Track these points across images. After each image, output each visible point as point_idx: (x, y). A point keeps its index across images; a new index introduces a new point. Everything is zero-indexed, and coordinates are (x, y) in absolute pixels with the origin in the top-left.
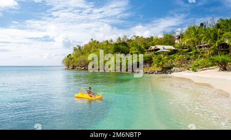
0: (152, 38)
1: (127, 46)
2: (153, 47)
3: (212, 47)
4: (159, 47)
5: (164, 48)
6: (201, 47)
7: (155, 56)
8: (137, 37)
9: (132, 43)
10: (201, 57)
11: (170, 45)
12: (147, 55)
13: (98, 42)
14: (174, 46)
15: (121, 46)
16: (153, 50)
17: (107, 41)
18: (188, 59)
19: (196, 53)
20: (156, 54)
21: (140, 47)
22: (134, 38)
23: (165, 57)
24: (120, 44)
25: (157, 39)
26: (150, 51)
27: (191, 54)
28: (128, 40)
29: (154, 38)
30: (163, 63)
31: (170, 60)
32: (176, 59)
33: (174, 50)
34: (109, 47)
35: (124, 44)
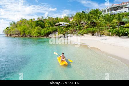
0: (57, 18)
1: (44, 23)
2: (58, 23)
3: (88, 24)
4: (61, 23)
5: (64, 24)
6: (82, 24)
7: (59, 28)
8: (49, 18)
9: (46, 21)
10: (82, 28)
11: (67, 22)
12: (55, 27)
13: (26, 20)
14: (69, 23)
15: (40, 23)
16: (58, 25)
17: (32, 19)
18: (76, 30)
19: (80, 26)
20: (60, 27)
21: (51, 23)
22: (47, 18)
23: (64, 29)
24: (39, 21)
25: (60, 19)
26: (56, 25)
27: (77, 27)
28: (44, 19)
29: (59, 18)
30: (63, 32)
31: (67, 30)
32: (70, 30)
33: (69, 25)
34: (33, 23)
35: (42, 21)
